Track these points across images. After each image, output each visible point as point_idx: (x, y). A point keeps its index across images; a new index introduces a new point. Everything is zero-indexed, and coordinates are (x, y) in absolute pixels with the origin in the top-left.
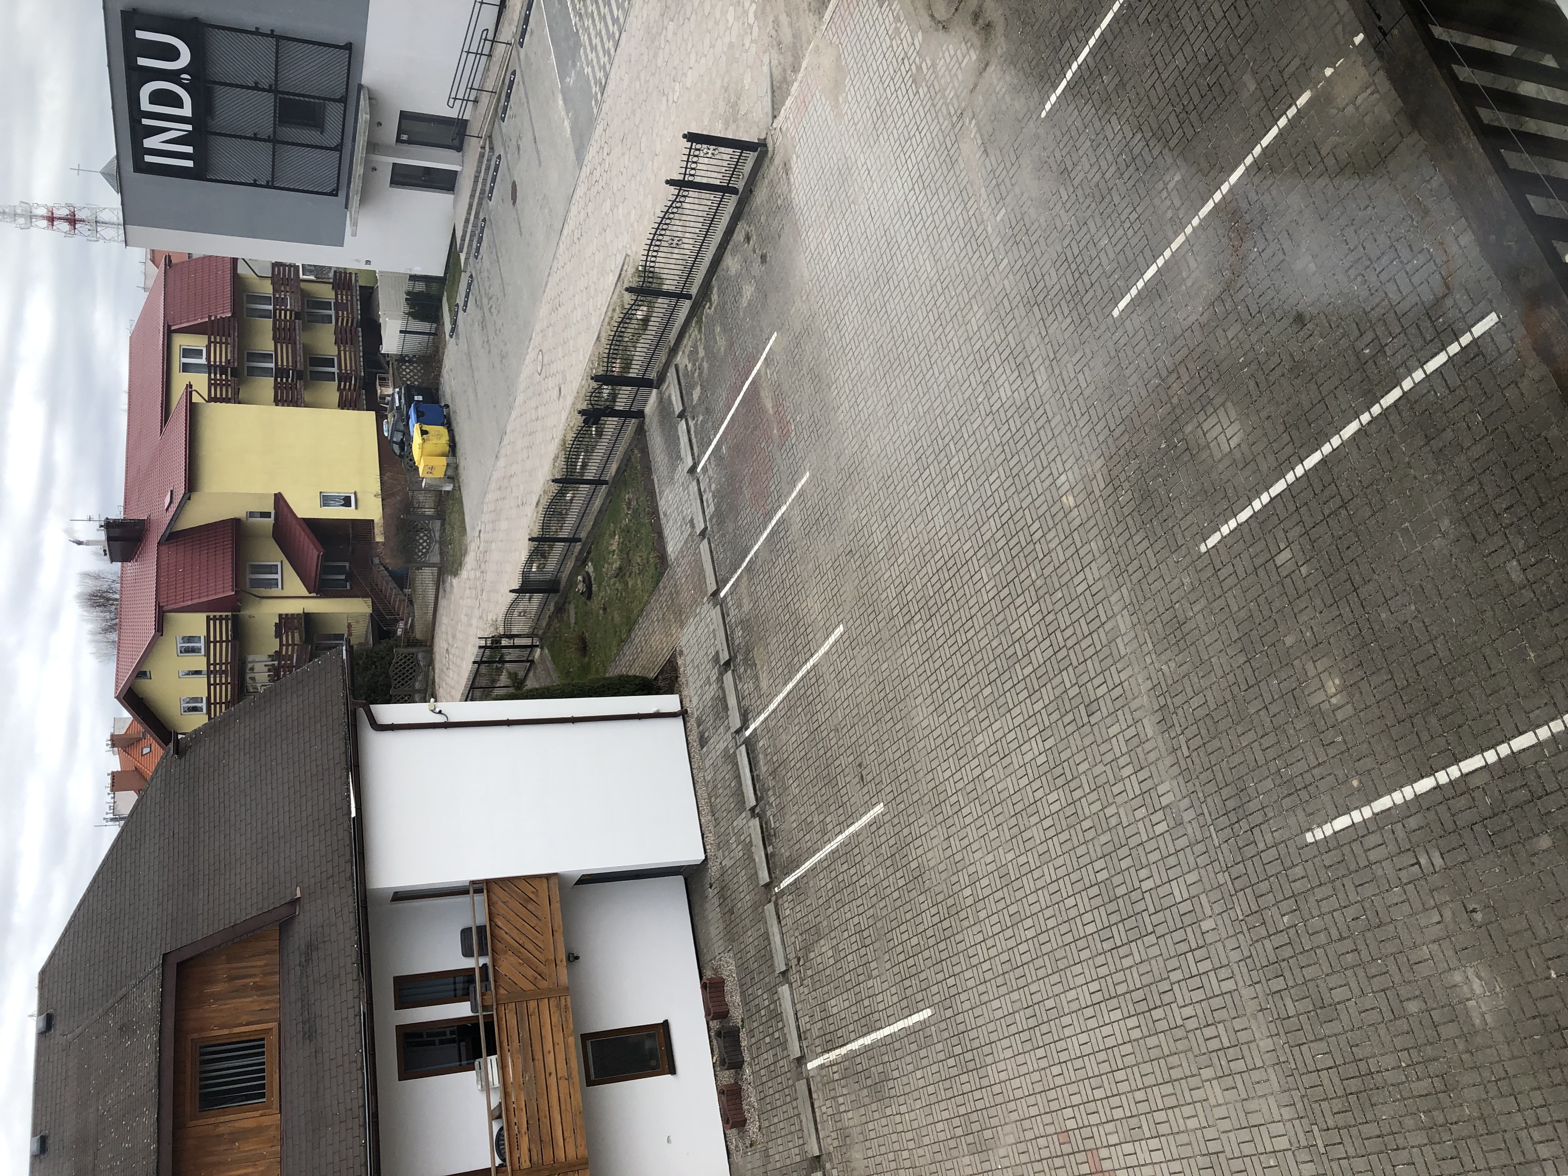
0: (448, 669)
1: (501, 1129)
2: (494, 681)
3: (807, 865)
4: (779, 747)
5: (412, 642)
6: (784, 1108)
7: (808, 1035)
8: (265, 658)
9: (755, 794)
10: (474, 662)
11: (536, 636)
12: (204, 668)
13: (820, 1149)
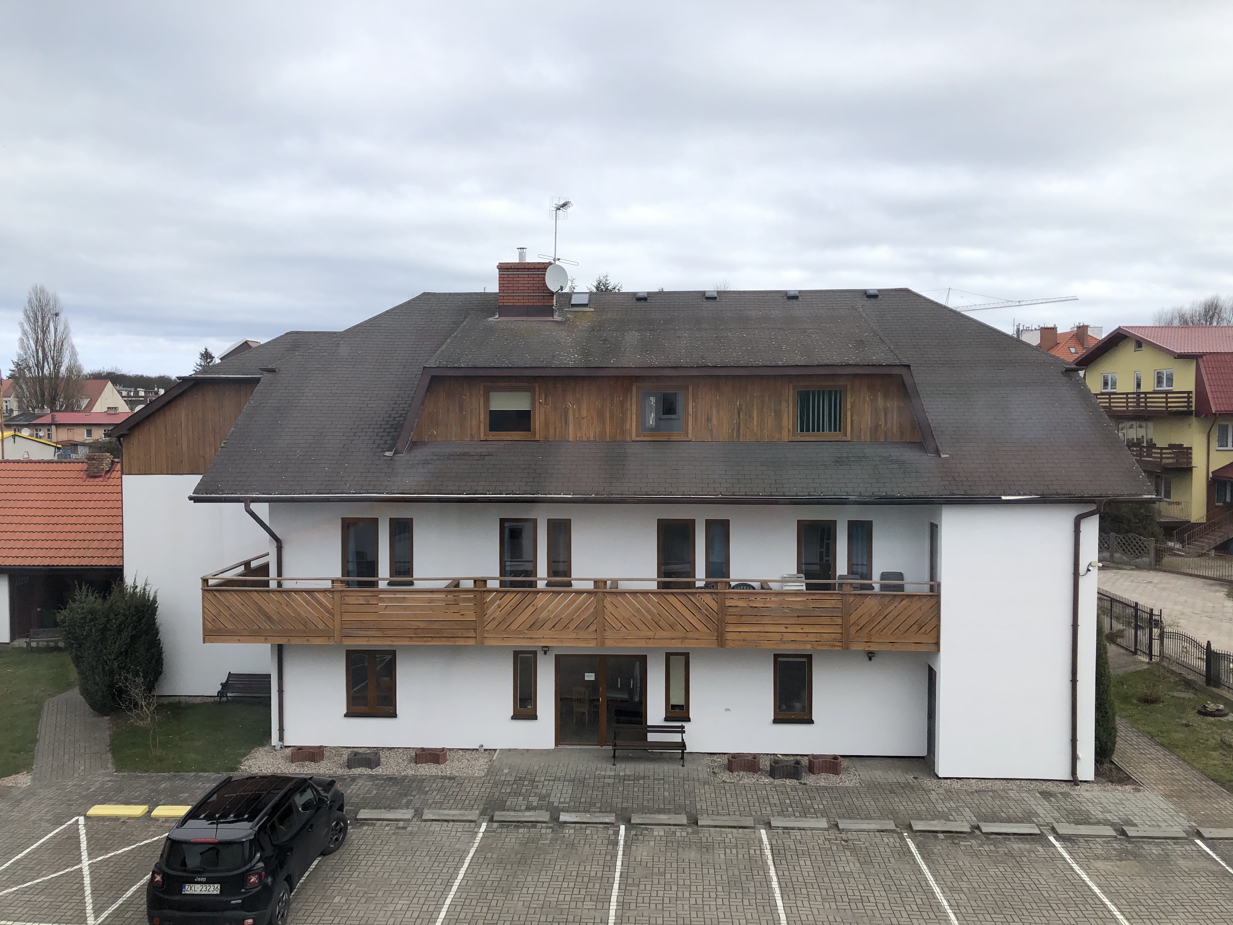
0: (1132, 581)
1: (754, 588)
2: (1118, 618)
3: (924, 867)
4: (1036, 866)
5: (1159, 554)
6: (736, 804)
7: (787, 836)
8: (1150, 437)
9: (992, 833)
10: (1137, 604)
11: (1162, 660)
12: (1143, 389)
13: (702, 826)
